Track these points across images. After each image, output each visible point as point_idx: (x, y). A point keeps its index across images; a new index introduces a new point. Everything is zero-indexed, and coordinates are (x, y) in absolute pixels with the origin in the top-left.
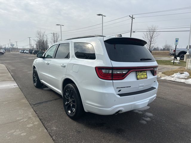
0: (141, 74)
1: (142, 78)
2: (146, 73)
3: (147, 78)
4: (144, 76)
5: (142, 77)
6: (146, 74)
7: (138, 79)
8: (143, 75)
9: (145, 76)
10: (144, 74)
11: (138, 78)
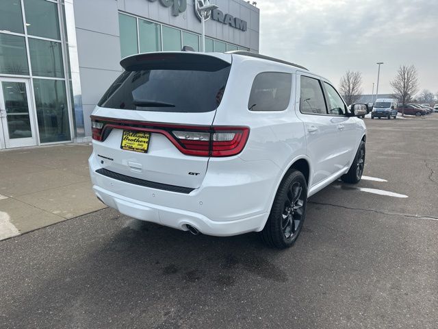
0: (134, 138)
1: (133, 149)
2: (147, 140)
3: (146, 151)
4: (139, 145)
5: (135, 145)
6: (148, 143)
7: (122, 147)
8: (138, 141)
9: (142, 145)
10: (141, 139)
11: (123, 145)
